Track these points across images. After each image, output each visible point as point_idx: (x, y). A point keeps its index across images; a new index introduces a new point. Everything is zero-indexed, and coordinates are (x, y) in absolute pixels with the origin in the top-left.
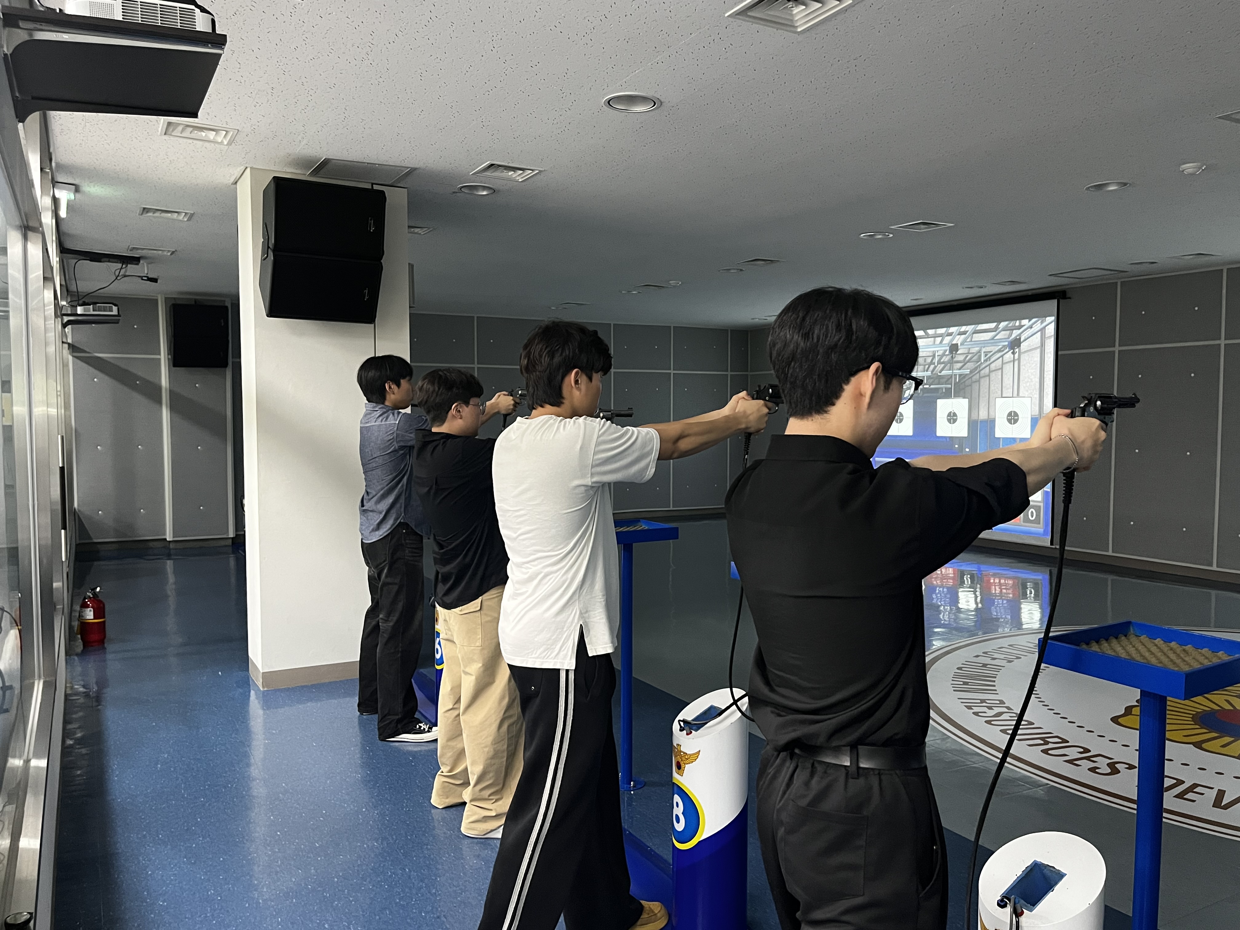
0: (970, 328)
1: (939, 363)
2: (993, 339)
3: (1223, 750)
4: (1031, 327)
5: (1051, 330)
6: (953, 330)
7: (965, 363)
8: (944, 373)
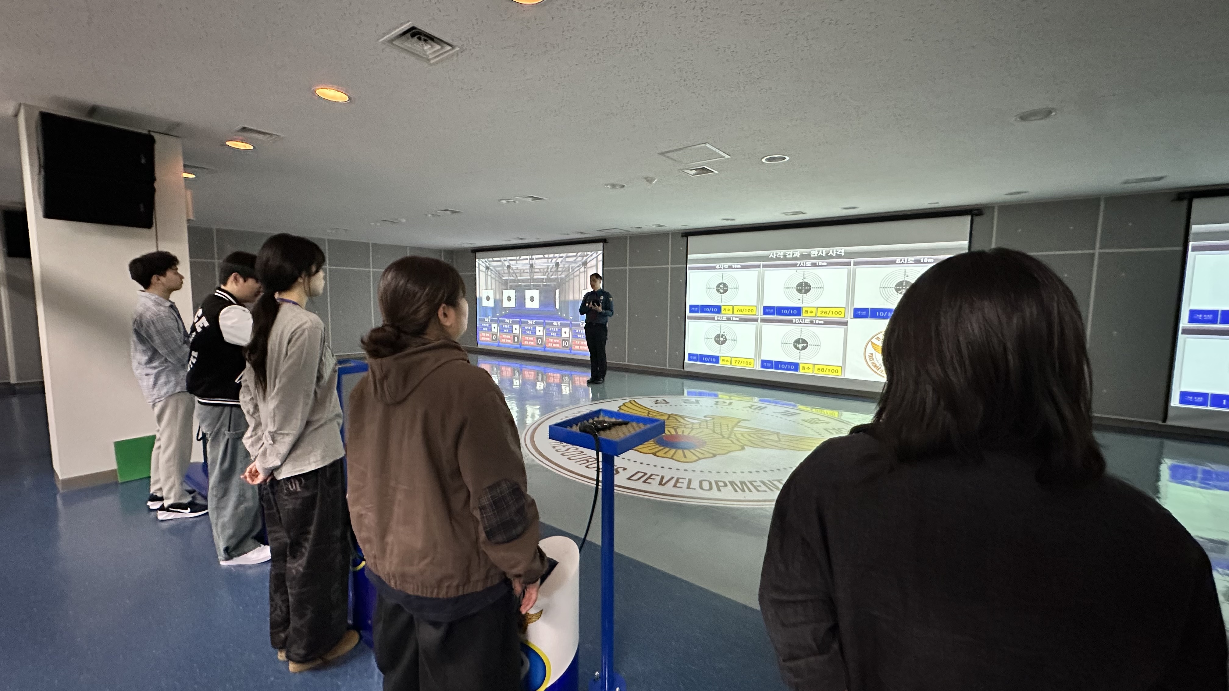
0: (564, 255)
1: (551, 271)
2: (575, 260)
3: (664, 455)
4: (591, 256)
5: (600, 258)
6: (557, 255)
7: (562, 272)
8: (553, 277)
